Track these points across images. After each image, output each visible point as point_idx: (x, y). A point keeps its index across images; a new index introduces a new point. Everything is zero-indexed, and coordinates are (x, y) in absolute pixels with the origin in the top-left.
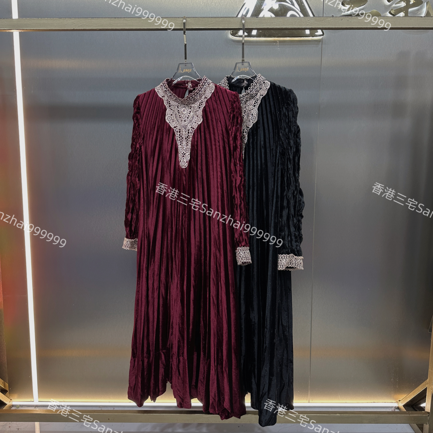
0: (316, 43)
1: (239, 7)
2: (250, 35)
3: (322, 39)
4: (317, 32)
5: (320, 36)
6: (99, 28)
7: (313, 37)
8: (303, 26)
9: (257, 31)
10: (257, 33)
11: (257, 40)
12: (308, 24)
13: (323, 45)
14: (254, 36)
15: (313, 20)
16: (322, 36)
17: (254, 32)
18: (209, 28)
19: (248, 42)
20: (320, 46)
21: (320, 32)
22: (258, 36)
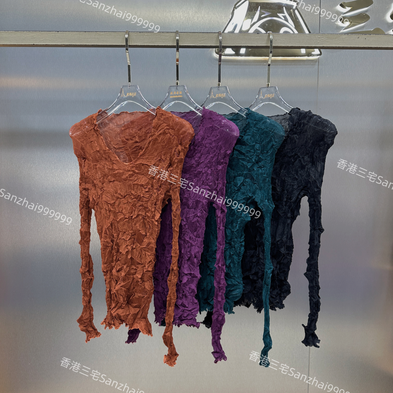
0: (312, 63)
1: (225, 23)
2: (237, 54)
3: (319, 59)
4: (314, 51)
5: (318, 55)
6: (65, 44)
7: (308, 56)
8: (312, 45)
9: (246, 50)
10: (246, 52)
11: (246, 59)
12: (318, 42)
13: (319, 66)
14: (242, 55)
15: (325, 38)
16: (319, 56)
17: (243, 51)
18: (200, 46)
19: (235, 62)
20: (316, 67)
21: (317, 51)
22: (247, 54)
